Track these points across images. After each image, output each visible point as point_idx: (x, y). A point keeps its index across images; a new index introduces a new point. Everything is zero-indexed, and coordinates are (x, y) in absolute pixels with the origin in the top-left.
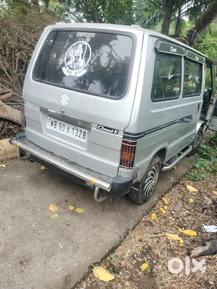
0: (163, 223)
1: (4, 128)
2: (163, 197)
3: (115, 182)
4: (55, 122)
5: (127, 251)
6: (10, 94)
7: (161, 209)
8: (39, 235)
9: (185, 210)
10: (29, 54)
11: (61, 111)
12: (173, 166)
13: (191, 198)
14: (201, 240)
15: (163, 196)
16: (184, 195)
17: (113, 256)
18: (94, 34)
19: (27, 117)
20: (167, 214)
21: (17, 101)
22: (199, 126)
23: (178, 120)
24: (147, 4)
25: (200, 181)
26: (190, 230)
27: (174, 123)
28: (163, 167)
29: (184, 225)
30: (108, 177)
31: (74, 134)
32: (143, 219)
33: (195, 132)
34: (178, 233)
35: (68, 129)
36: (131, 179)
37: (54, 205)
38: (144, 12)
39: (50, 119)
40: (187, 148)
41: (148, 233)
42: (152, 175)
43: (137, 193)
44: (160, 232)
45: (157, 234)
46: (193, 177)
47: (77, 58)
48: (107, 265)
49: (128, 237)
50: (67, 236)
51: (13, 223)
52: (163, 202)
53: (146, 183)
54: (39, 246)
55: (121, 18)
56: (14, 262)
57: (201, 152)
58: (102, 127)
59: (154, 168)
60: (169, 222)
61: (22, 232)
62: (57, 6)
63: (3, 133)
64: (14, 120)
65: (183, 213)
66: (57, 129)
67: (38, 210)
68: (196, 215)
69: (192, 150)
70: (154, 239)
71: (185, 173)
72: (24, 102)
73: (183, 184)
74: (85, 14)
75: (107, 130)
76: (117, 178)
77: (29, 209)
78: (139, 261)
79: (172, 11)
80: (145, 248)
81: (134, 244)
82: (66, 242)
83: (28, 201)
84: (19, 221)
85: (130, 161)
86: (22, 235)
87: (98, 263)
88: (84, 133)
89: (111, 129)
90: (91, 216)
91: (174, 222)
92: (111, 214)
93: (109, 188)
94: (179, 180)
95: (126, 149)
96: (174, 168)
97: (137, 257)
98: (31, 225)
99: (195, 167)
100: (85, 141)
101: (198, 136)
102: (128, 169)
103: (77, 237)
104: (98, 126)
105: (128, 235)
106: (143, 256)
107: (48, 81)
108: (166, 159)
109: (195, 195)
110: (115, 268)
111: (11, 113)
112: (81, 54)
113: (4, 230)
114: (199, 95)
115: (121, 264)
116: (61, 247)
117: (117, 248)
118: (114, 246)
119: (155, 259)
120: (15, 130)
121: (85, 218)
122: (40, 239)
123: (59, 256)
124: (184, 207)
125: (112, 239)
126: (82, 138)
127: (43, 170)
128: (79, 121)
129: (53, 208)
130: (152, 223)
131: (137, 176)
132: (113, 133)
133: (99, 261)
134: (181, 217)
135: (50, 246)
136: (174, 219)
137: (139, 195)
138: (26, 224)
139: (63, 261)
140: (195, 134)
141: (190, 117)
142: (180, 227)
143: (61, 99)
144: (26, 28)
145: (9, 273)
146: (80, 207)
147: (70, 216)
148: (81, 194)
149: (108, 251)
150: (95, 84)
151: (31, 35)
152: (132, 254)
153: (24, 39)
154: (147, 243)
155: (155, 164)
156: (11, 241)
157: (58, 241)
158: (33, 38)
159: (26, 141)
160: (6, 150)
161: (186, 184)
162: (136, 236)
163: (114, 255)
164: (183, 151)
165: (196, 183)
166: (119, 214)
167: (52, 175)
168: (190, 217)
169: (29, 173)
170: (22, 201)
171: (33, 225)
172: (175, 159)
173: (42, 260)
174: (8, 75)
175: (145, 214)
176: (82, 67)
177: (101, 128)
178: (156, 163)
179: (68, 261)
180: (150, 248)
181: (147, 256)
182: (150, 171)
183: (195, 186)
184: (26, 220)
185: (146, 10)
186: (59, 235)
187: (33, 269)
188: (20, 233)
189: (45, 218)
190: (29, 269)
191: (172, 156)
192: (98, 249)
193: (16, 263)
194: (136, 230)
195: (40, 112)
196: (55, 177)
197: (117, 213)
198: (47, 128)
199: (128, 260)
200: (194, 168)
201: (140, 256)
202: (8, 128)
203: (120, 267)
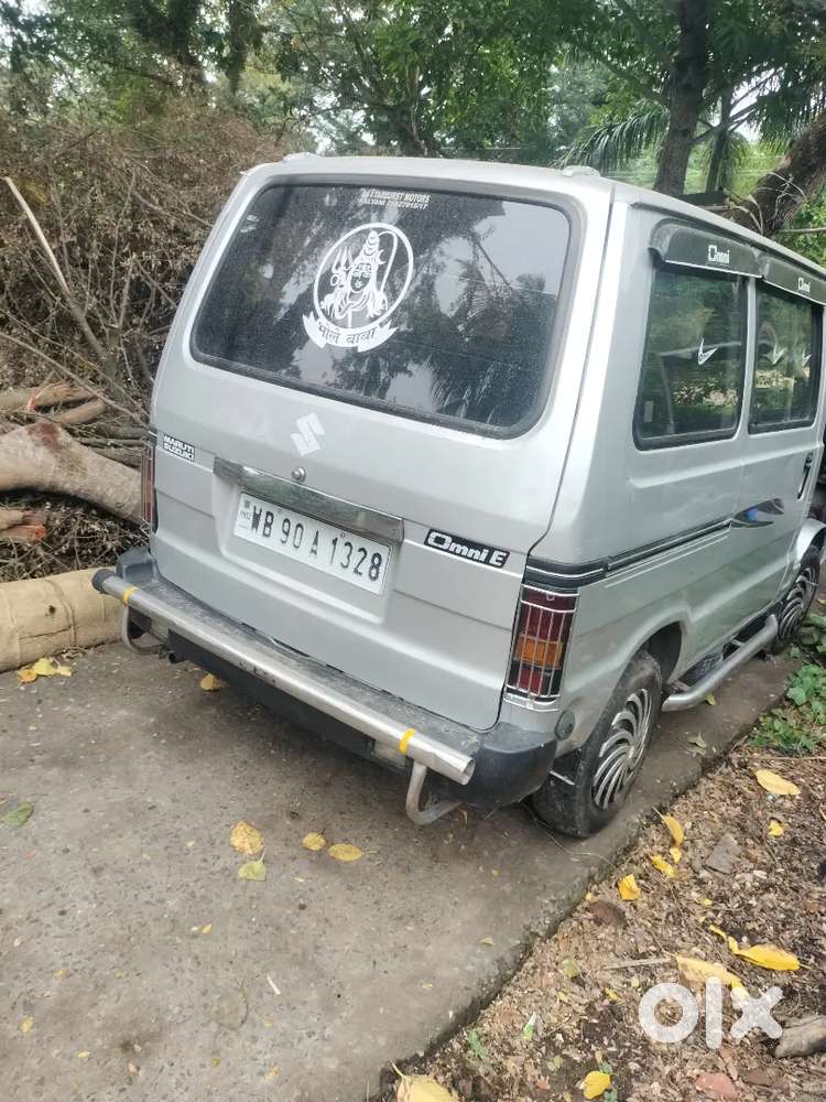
0: (664, 914)
1: (69, 530)
2: (664, 814)
3: (487, 746)
4: (268, 514)
5: (525, 1020)
6: (97, 406)
7: (658, 859)
8: (194, 941)
9: (752, 865)
10: (170, 261)
11: (293, 474)
12: (706, 694)
13: (773, 818)
14: (817, 991)
15: (663, 810)
16: (745, 809)
17: (474, 1036)
18: (424, 199)
19: (162, 493)
20: (680, 880)
21: (121, 431)
22: (804, 541)
23: (731, 515)
24: (604, 78)
25: (809, 753)
26: (773, 947)
27: (712, 528)
28: (666, 695)
29: (750, 926)
30: (460, 728)
31: (337, 562)
32: (589, 896)
33: (792, 564)
34: (725, 956)
35: (316, 542)
36: (549, 739)
37: (248, 829)
38: (588, 107)
39: (247, 504)
40: (758, 625)
41: (607, 951)
42: (627, 725)
43: (566, 795)
44: (653, 948)
45: (644, 956)
46: (780, 736)
47: (359, 284)
48: (449, 1070)
49: (529, 965)
50: (299, 951)
51: (97, 892)
52: (666, 831)
53: (601, 755)
54: (194, 985)
55: (506, 130)
56: (100, 1042)
57: (810, 642)
58: (444, 536)
59: (633, 697)
60: (689, 912)
61: (129, 928)
62: (270, 88)
63: (63, 549)
64: (106, 501)
65: (743, 878)
66: (274, 542)
67: (190, 844)
68: (796, 890)
69: (779, 634)
70: (632, 975)
71: (752, 723)
72: (154, 440)
73: (743, 766)
74: (372, 117)
75: (465, 549)
76: (493, 733)
77: (155, 838)
78: (575, 1061)
79: (698, 107)
80: (595, 1009)
81: (553, 991)
82: (295, 974)
83: (154, 807)
84: (119, 883)
85: (546, 671)
86: (129, 939)
87: (415, 1060)
88: (373, 559)
89: (479, 547)
90: (387, 876)
91: (710, 914)
92: (466, 871)
93: (465, 772)
94: (727, 748)
95: (534, 623)
96: (707, 702)
97: (566, 1043)
98: (162, 901)
99: (788, 699)
100: (376, 587)
101: (800, 578)
102: (538, 699)
103: (337, 956)
104: (429, 533)
105: (531, 955)
106: (587, 1040)
107: (250, 364)
108: (682, 667)
109: (789, 811)
110: (483, 1085)
111: (97, 474)
112: (375, 268)
113: (61, 917)
114: (809, 424)
115: (502, 1070)
116: (278, 992)
117: (487, 1006)
118: (476, 996)
119: (637, 1055)
120: (107, 539)
121: (363, 884)
122: (197, 958)
123: (267, 1025)
124: (748, 857)
125: (469, 968)
126: (368, 577)
127: (209, 691)
128: (357, 514)
129: (244, 838)
130: (624, 913)
131: (570, 728)
132: (487, 561)
133: (421, 1054)
134: (735, 893)
135: (235, 985)
136: (708, 902)
137: (574, 801)
138: (144, 896)
139: (283, 1045)
140: (790, 571)
141: (772, 507)
142: (731, 934)
143: (296, 430)
144: (164, 167)
145: (80, 1084)
146: (346, 841)
147: (309, 875)
148: (348, 788)
149: (456, 1015)
150: (410, 374)
151: (181, 192)
152: (547, 1030)
153: (156, 208)
154: (603, 992)
155: (640, 685)
156: (89, 959)
157: (263, 967)
158: (186, 205)
159: (155, 581)
160: (73, 612)
161: (755, 764)
162: (560, 959)
163: (477, 1033)
164: (745, 635)
165: (793, 761)
166: (495, 872)
167: (242, 712)
168: (772, 896)
169: (156, 703)
170: (131, 810)
171: (172, 903)
172: (712, 669)
173: (204, 1039)
174: (92, 337)
175: (596, 878)
176: (376, 318)
177: (440, 541)
178: (640, 679)
179: (301, 1047)
180: (614, 1012)
181: (606, 1042)
182: (621, 710)
183: (791, 774)
184: (146, 881)
185: (598, 102)
186: (268, 947)
187: (171, 1075)
188: (121, 932)
189: (217, 877)
190: (155, 1070)
191: (702, 654)
192: (414, 1004)
193: (106, 1047)
194: (560, 938)
195: (214, 476)
196: (253, 719)
197: (487, 868)
198: (236, 534)
199: (531, 1056)
200: (786, 701)
201: (577, 1041)
202: (83, 532)
203: (501, 1083)
